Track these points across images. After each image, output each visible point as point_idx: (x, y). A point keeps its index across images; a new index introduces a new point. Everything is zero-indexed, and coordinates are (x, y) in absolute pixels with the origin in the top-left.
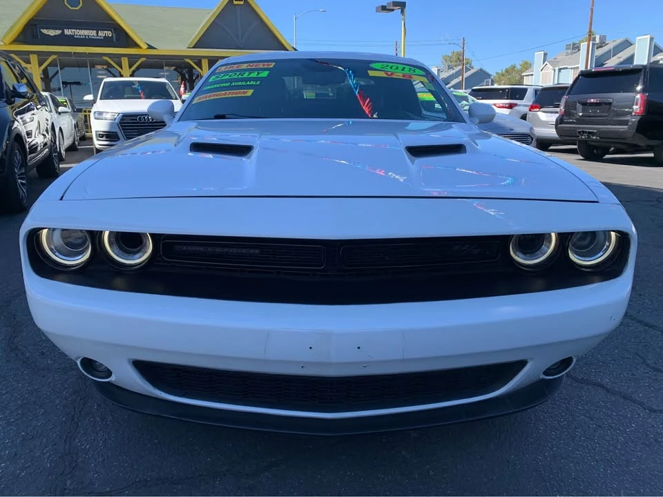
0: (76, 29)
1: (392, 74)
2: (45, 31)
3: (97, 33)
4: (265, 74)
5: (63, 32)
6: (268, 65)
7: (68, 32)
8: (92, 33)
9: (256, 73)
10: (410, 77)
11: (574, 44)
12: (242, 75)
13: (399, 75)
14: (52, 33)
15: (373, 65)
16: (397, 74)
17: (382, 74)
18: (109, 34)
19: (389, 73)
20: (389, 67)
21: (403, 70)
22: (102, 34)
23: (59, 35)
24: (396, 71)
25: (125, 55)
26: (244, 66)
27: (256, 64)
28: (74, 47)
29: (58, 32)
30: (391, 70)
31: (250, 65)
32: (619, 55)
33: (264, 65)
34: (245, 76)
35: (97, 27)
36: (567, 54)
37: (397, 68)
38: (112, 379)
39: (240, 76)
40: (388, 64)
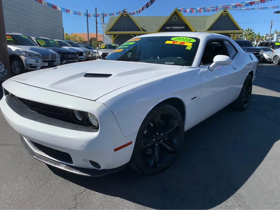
0: (175, 26)
2: (166, 28)
5: (171, 27)
7: (172, 27)
8: (179, 28)
10: (184, 43)
14: (168, 28)
15: (172, 39)
18: (184, 27)
19: (175, 42)
20: (179, 39)
21: (185, 40)
22: (182, 27)
23: (170, 29)
29: (170, 28)
35: (180, 25)
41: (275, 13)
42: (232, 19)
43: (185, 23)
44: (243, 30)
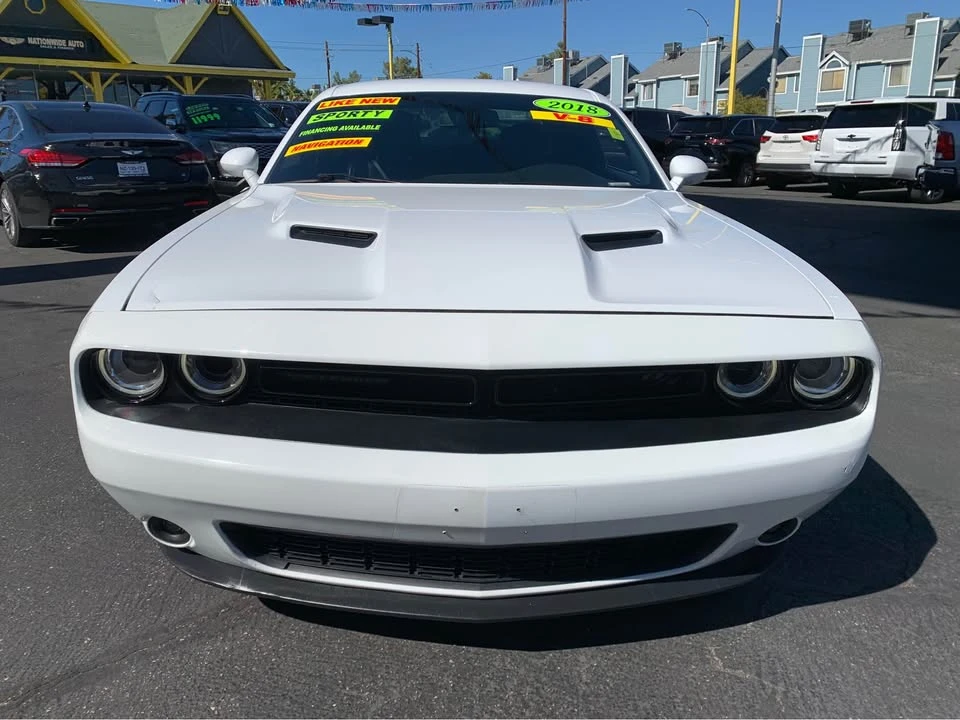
0: (42, 37)
1: (564, 116)
2: (5, 39)
3: (67, 44)
4: (386, 114)
5: (27, 40)
6: (391, 101)
7: (31, 41)
8: (60, 43)
9: (374, 112)
10: (590, 120)
11: (546, 59)
12: (355, 115)
13: (573, 117)
14: (13, 41)
15: (537, 103)
16: (572, 116)
17: (550, 117)
18: (81, 44)
19: (561, 115)
20: (560, 106)
21: (579, 109)
22: (72, 44)
23: (21, 45)
24: (570, 111)
25: (96, 70)
26: (357, 102)
27: (373, 99)
28: (41, 59)
29: (21, 41)
30: (563, 110)
31: (365, 101)
32: (594, 75)
33: (385, 101)
34: (359, 116)
35: (68, 36)
36: (539, 71)
37: (572, 106)
38: (191, 544)
39: (352, 117)
40: (558, 101)
41: (360, 22)
42: (252, 31)
43: (84, 28)
44: (289, 70)
